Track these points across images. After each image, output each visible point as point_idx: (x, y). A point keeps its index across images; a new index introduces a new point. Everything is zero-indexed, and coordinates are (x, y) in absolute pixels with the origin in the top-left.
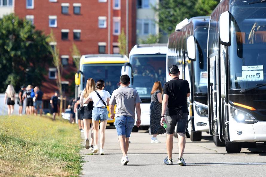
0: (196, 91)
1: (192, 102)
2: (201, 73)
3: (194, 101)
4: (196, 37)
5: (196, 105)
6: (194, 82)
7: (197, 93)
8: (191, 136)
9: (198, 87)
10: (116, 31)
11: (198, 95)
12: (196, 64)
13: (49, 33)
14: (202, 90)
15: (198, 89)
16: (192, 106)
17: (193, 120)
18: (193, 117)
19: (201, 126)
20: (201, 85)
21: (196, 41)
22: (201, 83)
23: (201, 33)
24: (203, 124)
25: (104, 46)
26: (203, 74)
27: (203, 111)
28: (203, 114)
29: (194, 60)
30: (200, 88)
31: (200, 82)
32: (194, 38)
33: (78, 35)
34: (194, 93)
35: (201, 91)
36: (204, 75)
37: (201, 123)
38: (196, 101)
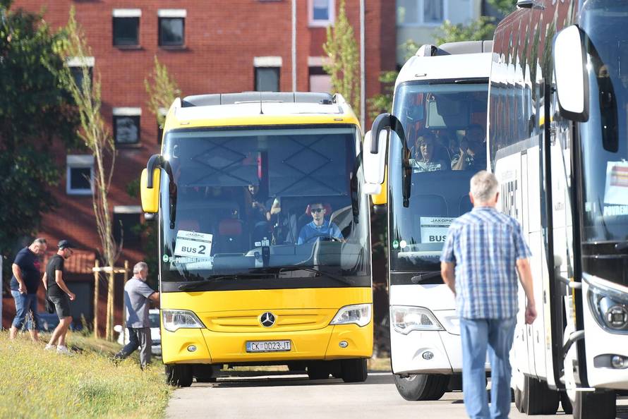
0: (591, 234)
1: (578, 278)
2: (610, 165)
3: (585, 275)
4: (588, 31)
5: (591, 286)
6: (585, 201)
7: (596, 243)
8: (575, 408)
9: (598, 219)
10: (321, 14)
11: (599, 248)
12: (588, 131)
13: (64, 22)
14: (611, 230)
15: (598, 228)
16: (578, 293)
17: (581, 343)
18: (580, 332)
19: (613, 367)
20: (609, 212)
21: (590, 47)
22: (608, 205)
23: (608, 14)
24: (618, 363)
25: (277, 70)
26: (615, 169)
27: (619, 312)
28: (619, 323)
29: (583, 117)
30: (604, 224)
31: (606, 201)
32: (582, 32)
33: (176, 29)
34: (582, 243)
35: (608, 236)
36: (619, 173)
37: (612, 356)
38: (593, 275)
